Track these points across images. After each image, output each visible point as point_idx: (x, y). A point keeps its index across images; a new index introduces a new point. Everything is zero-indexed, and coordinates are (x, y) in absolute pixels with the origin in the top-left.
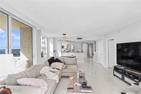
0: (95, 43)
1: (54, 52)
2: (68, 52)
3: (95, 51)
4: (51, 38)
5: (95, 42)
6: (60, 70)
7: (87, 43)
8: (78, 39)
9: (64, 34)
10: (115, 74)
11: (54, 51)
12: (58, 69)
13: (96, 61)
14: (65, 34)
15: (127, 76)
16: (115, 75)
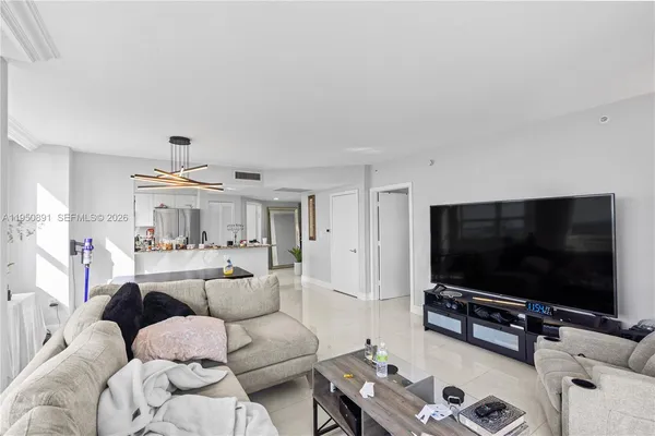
0: (314, 201)
1: (73, 252)
2: (184, 248)
3: (312, 238)
4: (44, 148)
5: (312, 197)
6: (221, 364)
7: (262, 202)
8: (240, 175)
9: (176, 140)
10: (429, 321)
11: (73, 244)
12: (207, 363)
13: (318, 282)
14: (185, 141)
15: (484, 319)
16: (428, 327)
